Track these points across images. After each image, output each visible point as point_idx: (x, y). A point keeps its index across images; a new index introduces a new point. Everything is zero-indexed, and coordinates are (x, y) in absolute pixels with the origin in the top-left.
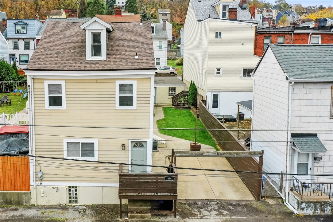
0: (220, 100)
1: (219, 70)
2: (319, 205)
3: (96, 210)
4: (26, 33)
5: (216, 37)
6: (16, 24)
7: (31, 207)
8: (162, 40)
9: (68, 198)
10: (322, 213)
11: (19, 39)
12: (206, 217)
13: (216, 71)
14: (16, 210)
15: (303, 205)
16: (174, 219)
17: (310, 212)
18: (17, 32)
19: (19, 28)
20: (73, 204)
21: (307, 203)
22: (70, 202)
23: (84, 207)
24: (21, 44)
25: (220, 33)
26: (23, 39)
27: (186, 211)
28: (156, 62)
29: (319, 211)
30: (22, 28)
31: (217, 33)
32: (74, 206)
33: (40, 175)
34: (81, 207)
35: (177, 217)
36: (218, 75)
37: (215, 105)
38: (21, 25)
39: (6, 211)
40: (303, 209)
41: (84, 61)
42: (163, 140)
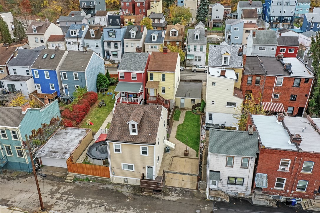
0: (213, 117)
1: (213, 102)
2: (216, 198)
3: (134, 188)
4: (115, 38)
5: (213, 85)
6: (109, 32)
7: (110, 183)
8: (202, 45)
9: (124, 182)
10: (217, 200)
11: (111, 41)
12: (173, 196)
13: (212, 102)
14: (105, 184)
15: (210, 197)
16: (160, 196)
17: (212, 199)
18: (110, 36)
19: (111, 34)
20: (126, 184)
21: (211, 196)
22: (125, 183)
23: (130, 186)
24: (112, 45)
25: (215, 83)
26: (114, 42)
27: (167, 192)
28: (198, 59)
29: (216, 199)
30: (113, 34)
31: (213, 83)
32: (127, 184)
33: (113, 174)
34: (129, 186)
35: (162, 195)
36: (213, 104)
37: (210, 119)
38: (112, 32)
39: (101, 184)
40: (210, 198)
41: (129, 135)
42: (174, 145)
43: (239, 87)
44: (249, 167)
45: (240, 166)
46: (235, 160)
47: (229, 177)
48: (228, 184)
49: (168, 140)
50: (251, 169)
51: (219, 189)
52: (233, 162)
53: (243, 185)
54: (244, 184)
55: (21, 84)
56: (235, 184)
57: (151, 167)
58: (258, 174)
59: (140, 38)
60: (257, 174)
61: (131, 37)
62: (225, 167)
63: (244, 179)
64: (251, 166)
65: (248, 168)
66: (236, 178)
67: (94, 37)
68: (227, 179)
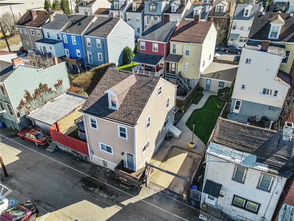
1: (244, 86)
2: (210, 219)
4: (156, 11)
5: (247, 62)
6: (149, 5)
11: (151, 16)
17: (205, 219)
19: (151, 7)
20: (106, 167)
22: (104, 165)
24: (152, 19)
25: (250, 60)
26: (154, 16)
28: (243, 39)
31: (247, 60)
33: (92, 152)
34: (107, 170)
36: (242, 89)
37: (237, 107)
38: (153, 6)
40: (201, 216)
41: (107, 109)
42: (180, 132)
43: (288, 71)
44: (272, 191)
45: (256, 186)
46: (248, 174)
47: (235, 196)
48: (232, 204)
49: (175, 125)
50: (275, 195)
51: (218, 207)
52: (245, 177)
53: (256, 213)
54: (259, 212)
55: (51, 47)
56: (244, 208)
57: (131, 155)
58: (286, 206)
59: (181, 13)
60: (283, 206)
61: (172, 11)
62: (231, 180)
63: (260, 205)
64: (276, 190)
65: (269, 191)
66: (247, 200)
67: (136, 10)
68: (232, 197)
